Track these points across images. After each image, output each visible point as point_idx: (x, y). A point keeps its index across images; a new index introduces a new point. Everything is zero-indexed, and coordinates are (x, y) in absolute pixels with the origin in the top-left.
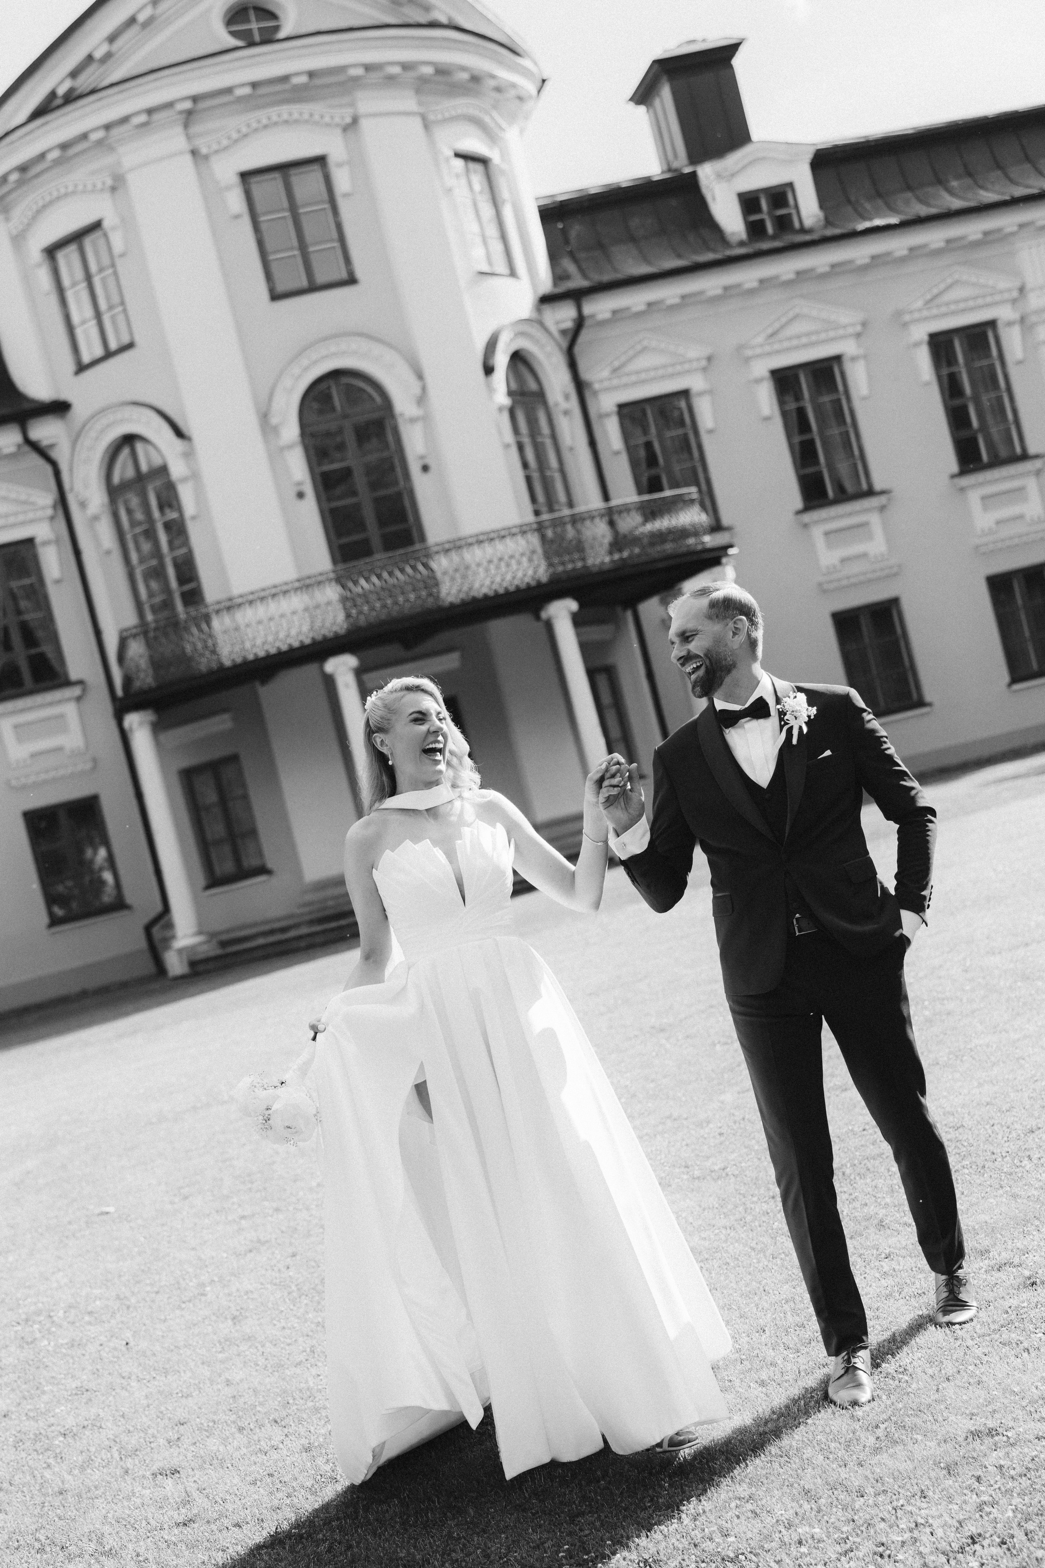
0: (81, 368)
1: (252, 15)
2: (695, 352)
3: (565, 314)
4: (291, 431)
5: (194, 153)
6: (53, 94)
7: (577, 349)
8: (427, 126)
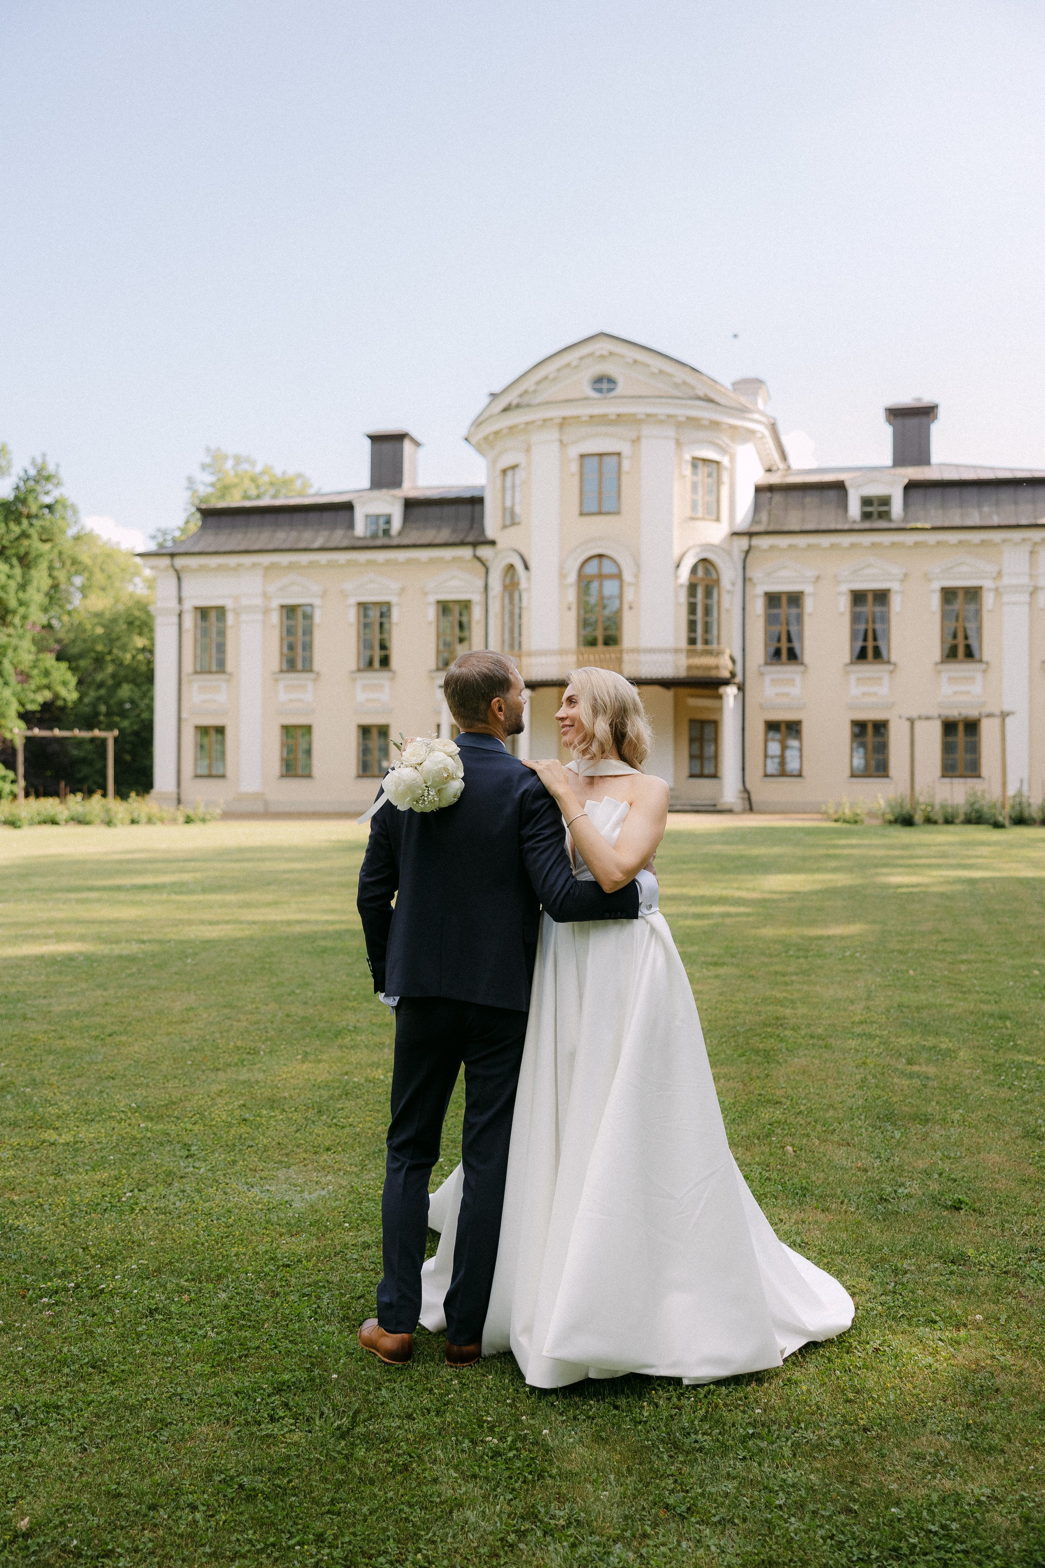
0: (505, 527)
1: (605, 381)
2: (811, 573)
3: (744, 542)
4: (572, 578)
5: (561, 441)
6: (510, 405)
7: (748, 561)
8: (678, 443)
